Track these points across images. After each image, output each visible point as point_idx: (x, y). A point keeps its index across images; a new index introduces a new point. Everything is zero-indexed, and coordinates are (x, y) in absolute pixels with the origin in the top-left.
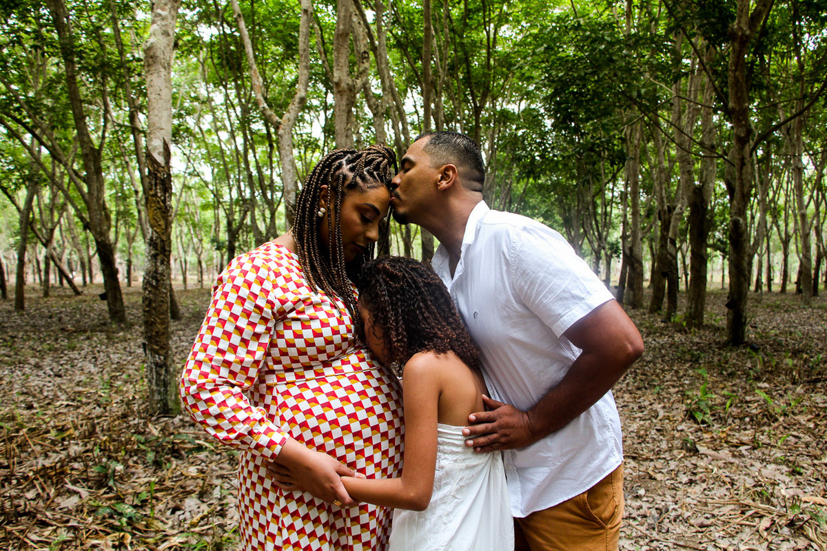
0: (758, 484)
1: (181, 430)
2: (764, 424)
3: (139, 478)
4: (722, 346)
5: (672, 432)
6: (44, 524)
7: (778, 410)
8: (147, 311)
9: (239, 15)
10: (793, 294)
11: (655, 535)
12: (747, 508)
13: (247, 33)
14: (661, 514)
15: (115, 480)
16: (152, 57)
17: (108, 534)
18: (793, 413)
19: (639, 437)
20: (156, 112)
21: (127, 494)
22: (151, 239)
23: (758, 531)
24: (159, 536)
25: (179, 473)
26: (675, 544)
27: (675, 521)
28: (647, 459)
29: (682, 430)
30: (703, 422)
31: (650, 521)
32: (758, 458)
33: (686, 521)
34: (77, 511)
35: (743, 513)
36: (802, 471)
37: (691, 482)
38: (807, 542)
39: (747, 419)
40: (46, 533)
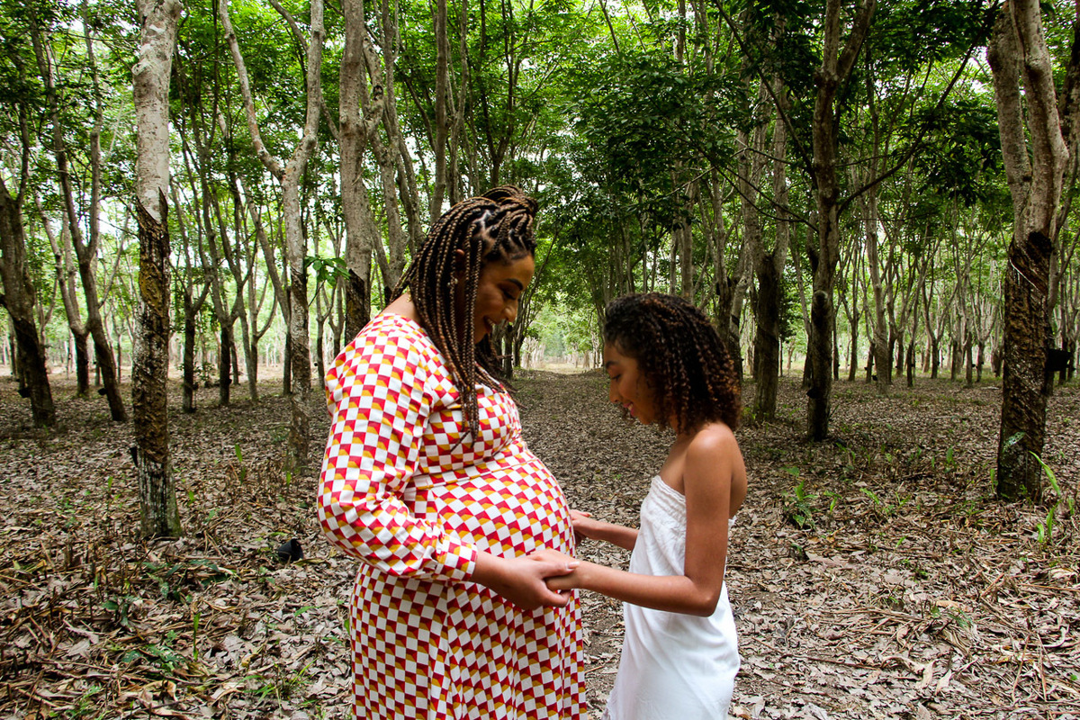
0: (883, 591)
1: (187, 556)
2: (872, 527)
3: (154, 615)
4: (803, 441)
5: (772, 539)
6: (54, 677)
7: (886, 511)
8: (138, 407)
9: (232, 36)
10: (863, 383)
11: (786, 651)
12: (878, 616)
13: (241, 58)
14: (786, 627)
15: (129, 619)
16: (144, 86)
17: (145, 683)
18: (902, 514)
19: (736, 546)
20: (150, 156)
21: (148, 635)
22: (144, 316)
23: (895, 640)
24: (207, 683)
25: (205, 607)
26: (810, 659)
27: (803, 634)
28: (751, 570)
29: (783, 537)
30: (805, 527)
31: (777, 635)
32: (876, 564)
33: (815, 634)
34: (93, 658)
35: (875, 621)
36: (927, 574)
37: (808, 593)
38: (949, 647)
39: (852, 522)
40: (62, 688)
